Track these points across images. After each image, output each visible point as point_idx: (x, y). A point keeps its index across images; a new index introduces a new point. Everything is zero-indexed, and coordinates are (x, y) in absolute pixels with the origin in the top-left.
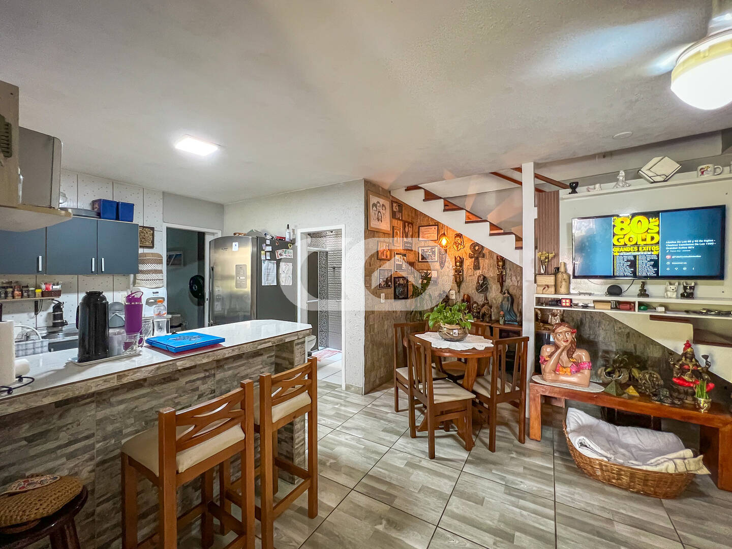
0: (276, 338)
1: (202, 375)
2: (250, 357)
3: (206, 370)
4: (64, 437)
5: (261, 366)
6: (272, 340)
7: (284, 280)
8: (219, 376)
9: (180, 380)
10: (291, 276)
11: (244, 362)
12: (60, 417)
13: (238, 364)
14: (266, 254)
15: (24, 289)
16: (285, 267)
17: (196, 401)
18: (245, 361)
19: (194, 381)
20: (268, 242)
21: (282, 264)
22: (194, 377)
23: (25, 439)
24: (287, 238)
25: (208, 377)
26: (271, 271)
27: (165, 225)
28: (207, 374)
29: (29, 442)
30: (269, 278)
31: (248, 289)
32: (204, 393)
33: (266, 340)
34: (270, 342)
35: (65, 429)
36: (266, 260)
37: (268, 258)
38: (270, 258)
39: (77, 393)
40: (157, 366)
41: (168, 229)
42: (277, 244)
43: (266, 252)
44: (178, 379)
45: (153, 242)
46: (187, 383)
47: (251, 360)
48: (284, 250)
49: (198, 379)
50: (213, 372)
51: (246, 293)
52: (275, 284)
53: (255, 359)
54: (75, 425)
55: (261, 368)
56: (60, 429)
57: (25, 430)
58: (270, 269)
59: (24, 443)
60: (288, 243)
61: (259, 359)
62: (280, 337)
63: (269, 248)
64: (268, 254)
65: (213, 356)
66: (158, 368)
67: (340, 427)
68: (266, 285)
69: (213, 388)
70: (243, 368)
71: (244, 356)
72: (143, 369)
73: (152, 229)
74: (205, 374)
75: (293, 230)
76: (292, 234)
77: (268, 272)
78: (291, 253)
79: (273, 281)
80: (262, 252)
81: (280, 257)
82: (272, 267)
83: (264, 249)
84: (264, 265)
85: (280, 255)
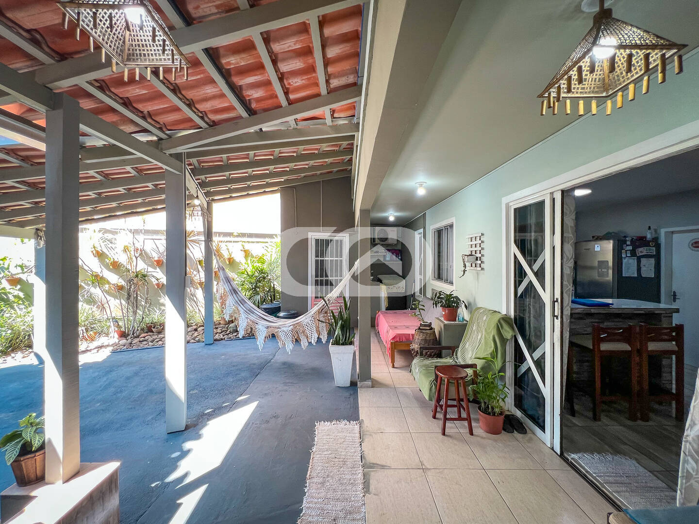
7: (645, 272)
10: (653, 269)
14: (626, 253)
16: (646, 261)
20: (628, 243)
21: (643, 261)
24: (648, 237)
26: (631, 266)
30: (630, 271)
31: (610, 277)
36: (626, 256)
37: (629, 255)
38: (630, 255)
42: (637, 244)
43: (626, 251)
48: (645, 248)
51: (608, 282)
52: (636, 275)
58: (630, 264)
60: (649, 242)
63: (630, 248)
64: (629, 252)
68: (627, 276)
75: (656, 231)
76: (654, 233)
77: (628, 266)
78: (653, 251)
79: (634, 273)
80: (623, 251)
81: (641, 254)
82: (633, 262)
83: (624, 249)
84: (624, 261)
85: (641, 252)
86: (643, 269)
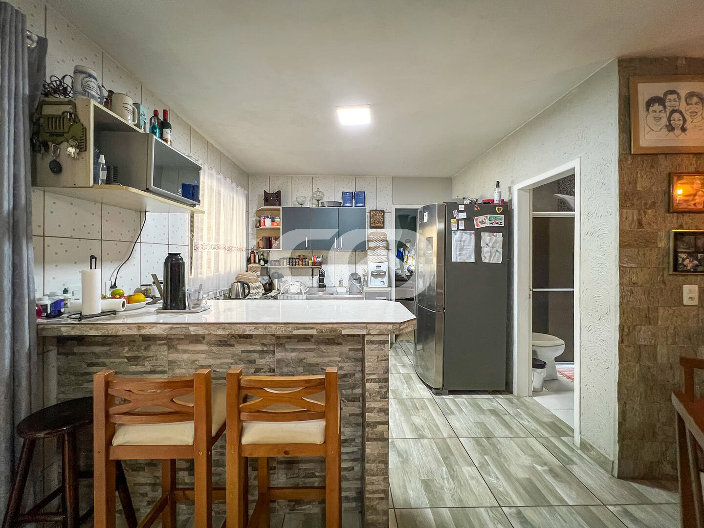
0: (326, 326)
1: (259, 348)
2: (320, 342)
3: (264, 344)
4: (148, 366)
5: (339, 359)
6: (318, 327)
7: (487, 255)
8: (279, 355)
9: (236, 347)
10: (501, 250)
11: (312, 347)
12: (146, 349)
13: (304, 347)
14: (458, 223)
15: (304, 260)
16: (489, 238)
17: (252, 373)
18: (315, 347)
19: (250, 352)
20: (462, 207)
21: (486, 236)
22: (250, 348)
23: (127, 358)
24: (495, 200)
25: (267, 352)
26: (466, 244)
27: (394, 207)
28: (265, 349)
29: (129, 361)
30: (464, 252)
31: (434, 264)
32: (262, 369)
33: (307, 326)
34: (313, 328)
35: (148, 359)
36: (458, 229)
37: (462, 227)
39: (110, 333)
40: (171, 325)
41: (397, 210)
42: (476, 209)
43: (458, 220)
44: (233, 346)
45: (383, 223)
46: (243, 352)
47: (323, 347)
48: (489, 216)
49: (254, 351)
50: (272, 348)
52: (473, 260)
53: (328, 347)
54: (154, 359)
55: (339, 362)
56: (145, 358)
57: (126, 351)
58: (464, 242)
59: (126, 360)
60: (496, 206)
61: (336, 349)
62: (331, 326)
63: (463, 215)
64: (462, 223)
65: (231, 329)
66: (171, 328)
67: (514, 510)
68: (458, 261)
69: (272, 366)
70: (312, 354)
71: (313, 340)
72: (158, 325)
73: (383, 211)
74: (263, 348)
75: (510, 188)
76: (504, 193)
77: (461, 245)
78: (501, 220)
79: (470, 257)
80: (452, 221)
81: (481, 226)
82: (469, 238)
83: (455, 218)
84: (455, 237)
85: (482, 222)
86: (485, 250)
